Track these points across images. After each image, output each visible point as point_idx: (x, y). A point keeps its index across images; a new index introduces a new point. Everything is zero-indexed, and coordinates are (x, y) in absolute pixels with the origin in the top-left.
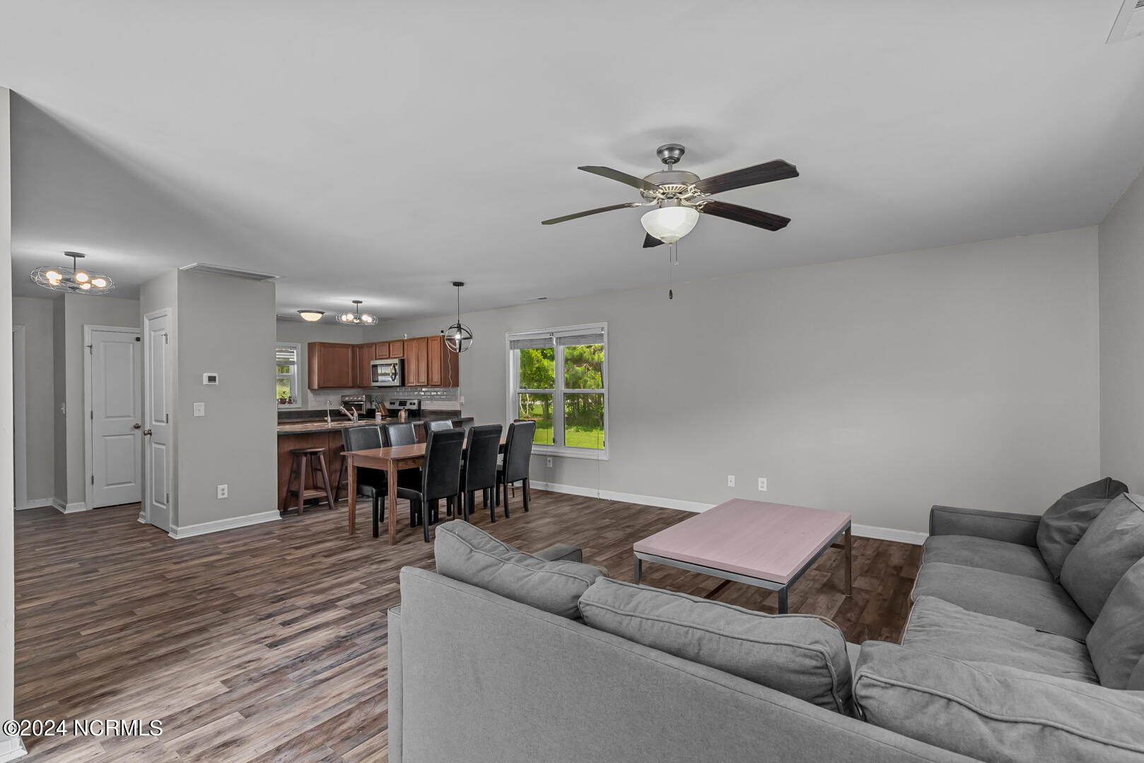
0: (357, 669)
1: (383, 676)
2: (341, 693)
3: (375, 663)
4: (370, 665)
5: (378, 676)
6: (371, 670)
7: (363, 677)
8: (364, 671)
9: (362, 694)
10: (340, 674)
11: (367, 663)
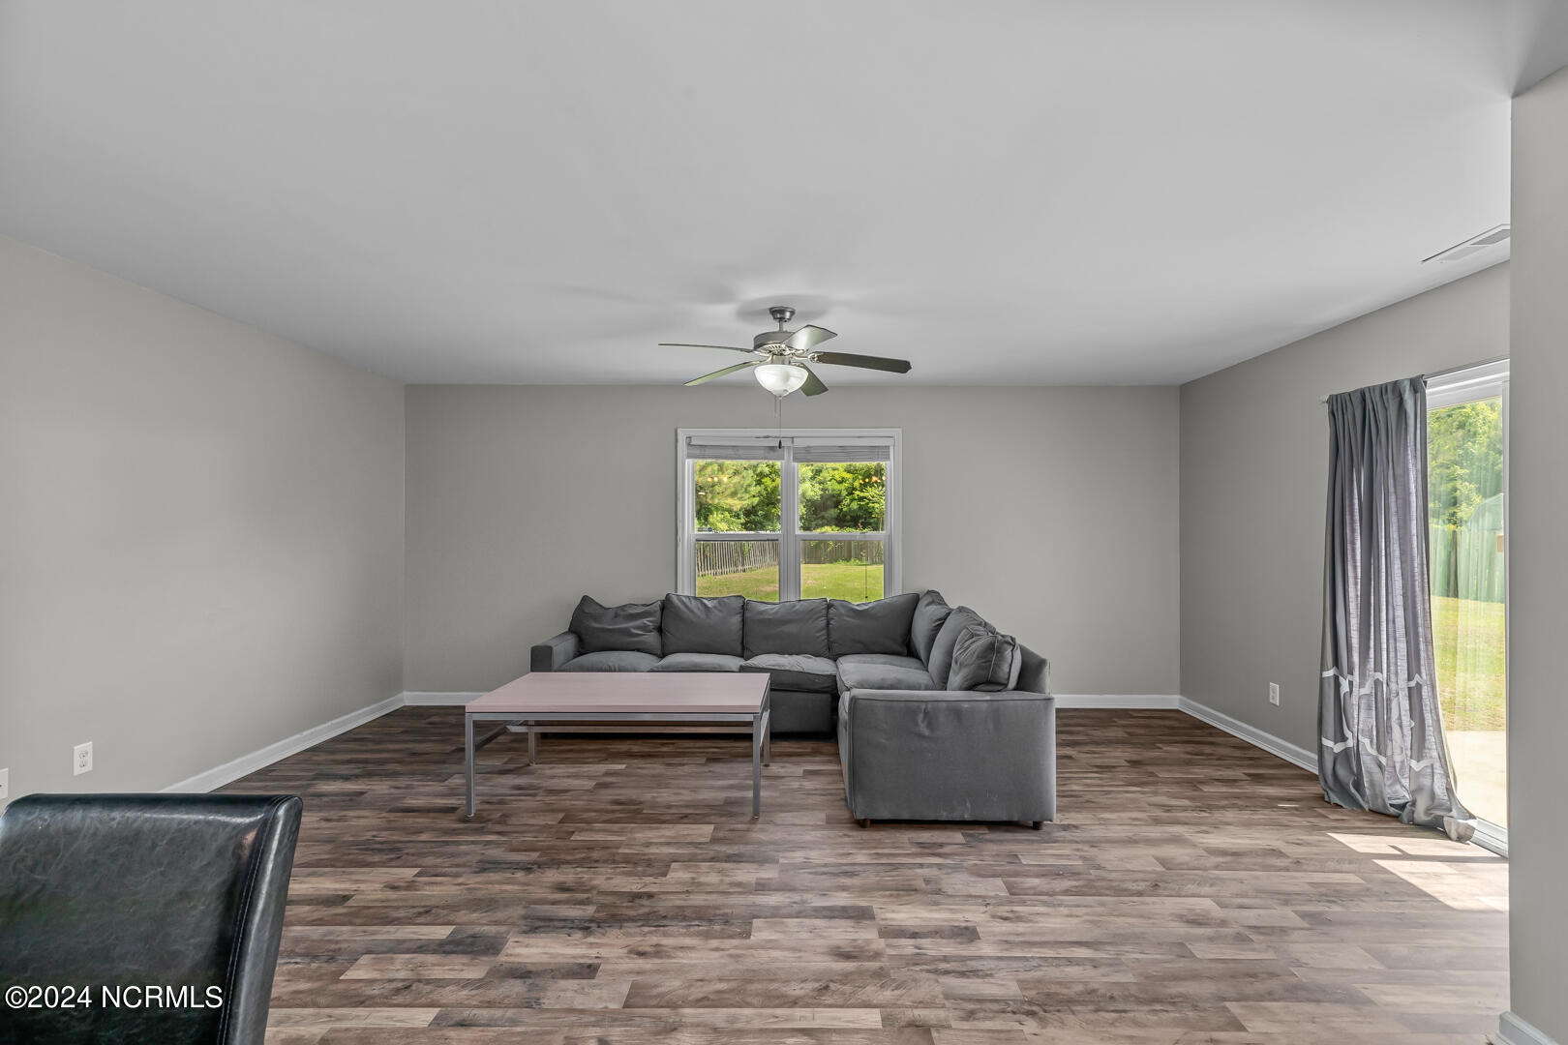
0: (1037, 939)
1: (1012, 911)
2: (1067, 916)
3: (1010, 934)
4: (1018, 935)
5: (1017, 914)
6: (1021, 927)
7: (1037, 922)
8: (1029, 930)
9: (1045, 904)
10: (1062, 942)
11: (1021, 939)
